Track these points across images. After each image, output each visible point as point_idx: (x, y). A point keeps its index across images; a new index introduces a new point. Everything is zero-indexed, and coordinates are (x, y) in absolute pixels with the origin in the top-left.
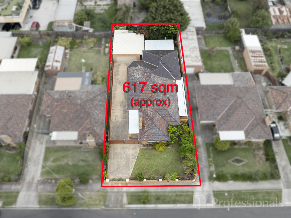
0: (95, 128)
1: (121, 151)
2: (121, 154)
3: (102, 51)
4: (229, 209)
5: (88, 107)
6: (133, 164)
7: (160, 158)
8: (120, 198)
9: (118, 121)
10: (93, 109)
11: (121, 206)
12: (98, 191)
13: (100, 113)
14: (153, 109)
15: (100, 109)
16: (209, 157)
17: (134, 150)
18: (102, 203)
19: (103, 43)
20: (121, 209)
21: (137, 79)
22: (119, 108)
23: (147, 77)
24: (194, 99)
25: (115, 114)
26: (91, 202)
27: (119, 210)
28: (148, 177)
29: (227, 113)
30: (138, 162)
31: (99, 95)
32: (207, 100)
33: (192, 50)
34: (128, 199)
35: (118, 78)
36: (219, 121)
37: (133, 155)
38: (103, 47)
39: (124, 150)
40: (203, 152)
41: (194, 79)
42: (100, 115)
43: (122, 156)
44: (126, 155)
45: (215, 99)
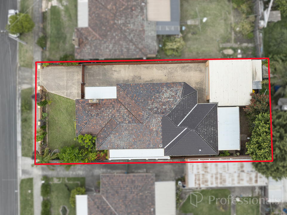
0: (88, 47)
1: (76, 80)
2: (72, 80)
3: (229, 45)
4: (16, 191)
5: (114, 34)
6: (61, 94)
7: (67, 124)
8: (26, 81)
9: (113, 75)
10: (113, 41)
11: (20, 83)
12: (33, 59)
13: (110, 51)
14: (112, 116)
15: (115, 51)
16: (69, 179)
17: (77, 95)
18: (22, 63)
19: (245, 45)
20: (17, 82)
21: (159, 96)
22: (132, 74)
23: (158, 109)
24: (145, 170)
25: (122, 70)
26: (22, 52)
27: (16, 81)
28: (47, 110)
29: (107, 209)
30: (63, 99)
31: (137, 47)
32: (127, 186)
33: (219, 176)
34: (25, 89)
35: (179, 70)
36: (100, 198)
37: (71, 93)
38: (236, 46)
39: (76, 83)
40: (74, 173)
41: (176, 174)
42: (108, 50)
43: (70, 81)
44: (71, 86)
45: (126, 197)
